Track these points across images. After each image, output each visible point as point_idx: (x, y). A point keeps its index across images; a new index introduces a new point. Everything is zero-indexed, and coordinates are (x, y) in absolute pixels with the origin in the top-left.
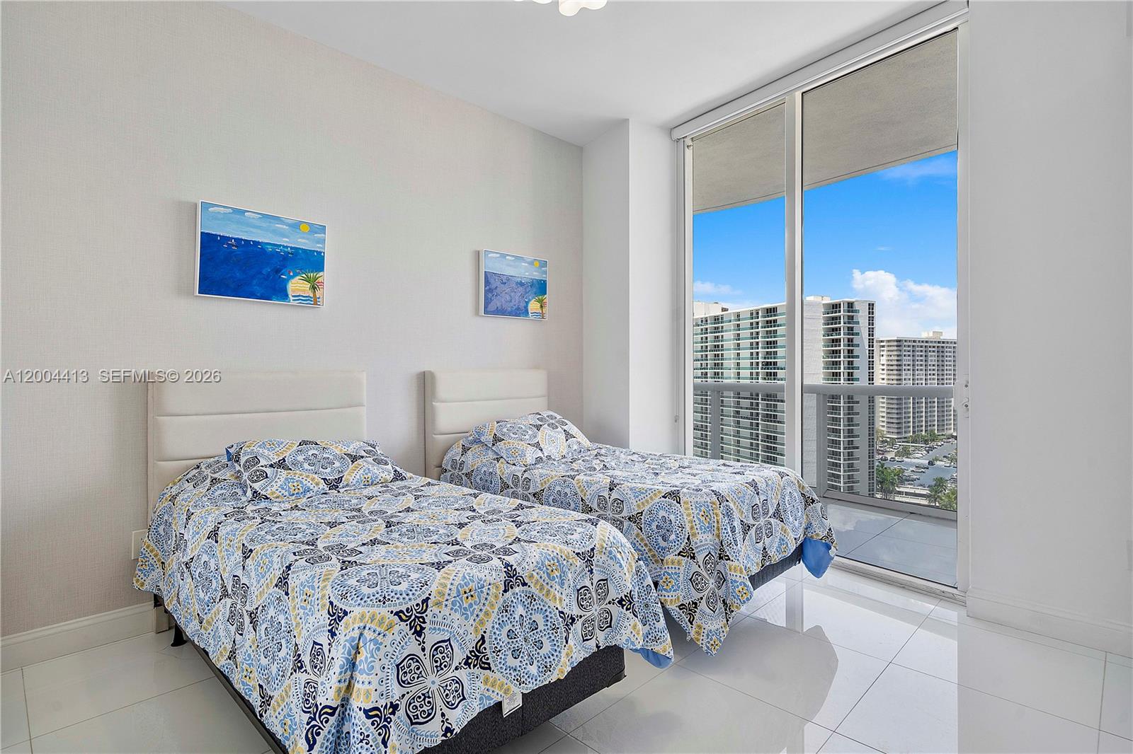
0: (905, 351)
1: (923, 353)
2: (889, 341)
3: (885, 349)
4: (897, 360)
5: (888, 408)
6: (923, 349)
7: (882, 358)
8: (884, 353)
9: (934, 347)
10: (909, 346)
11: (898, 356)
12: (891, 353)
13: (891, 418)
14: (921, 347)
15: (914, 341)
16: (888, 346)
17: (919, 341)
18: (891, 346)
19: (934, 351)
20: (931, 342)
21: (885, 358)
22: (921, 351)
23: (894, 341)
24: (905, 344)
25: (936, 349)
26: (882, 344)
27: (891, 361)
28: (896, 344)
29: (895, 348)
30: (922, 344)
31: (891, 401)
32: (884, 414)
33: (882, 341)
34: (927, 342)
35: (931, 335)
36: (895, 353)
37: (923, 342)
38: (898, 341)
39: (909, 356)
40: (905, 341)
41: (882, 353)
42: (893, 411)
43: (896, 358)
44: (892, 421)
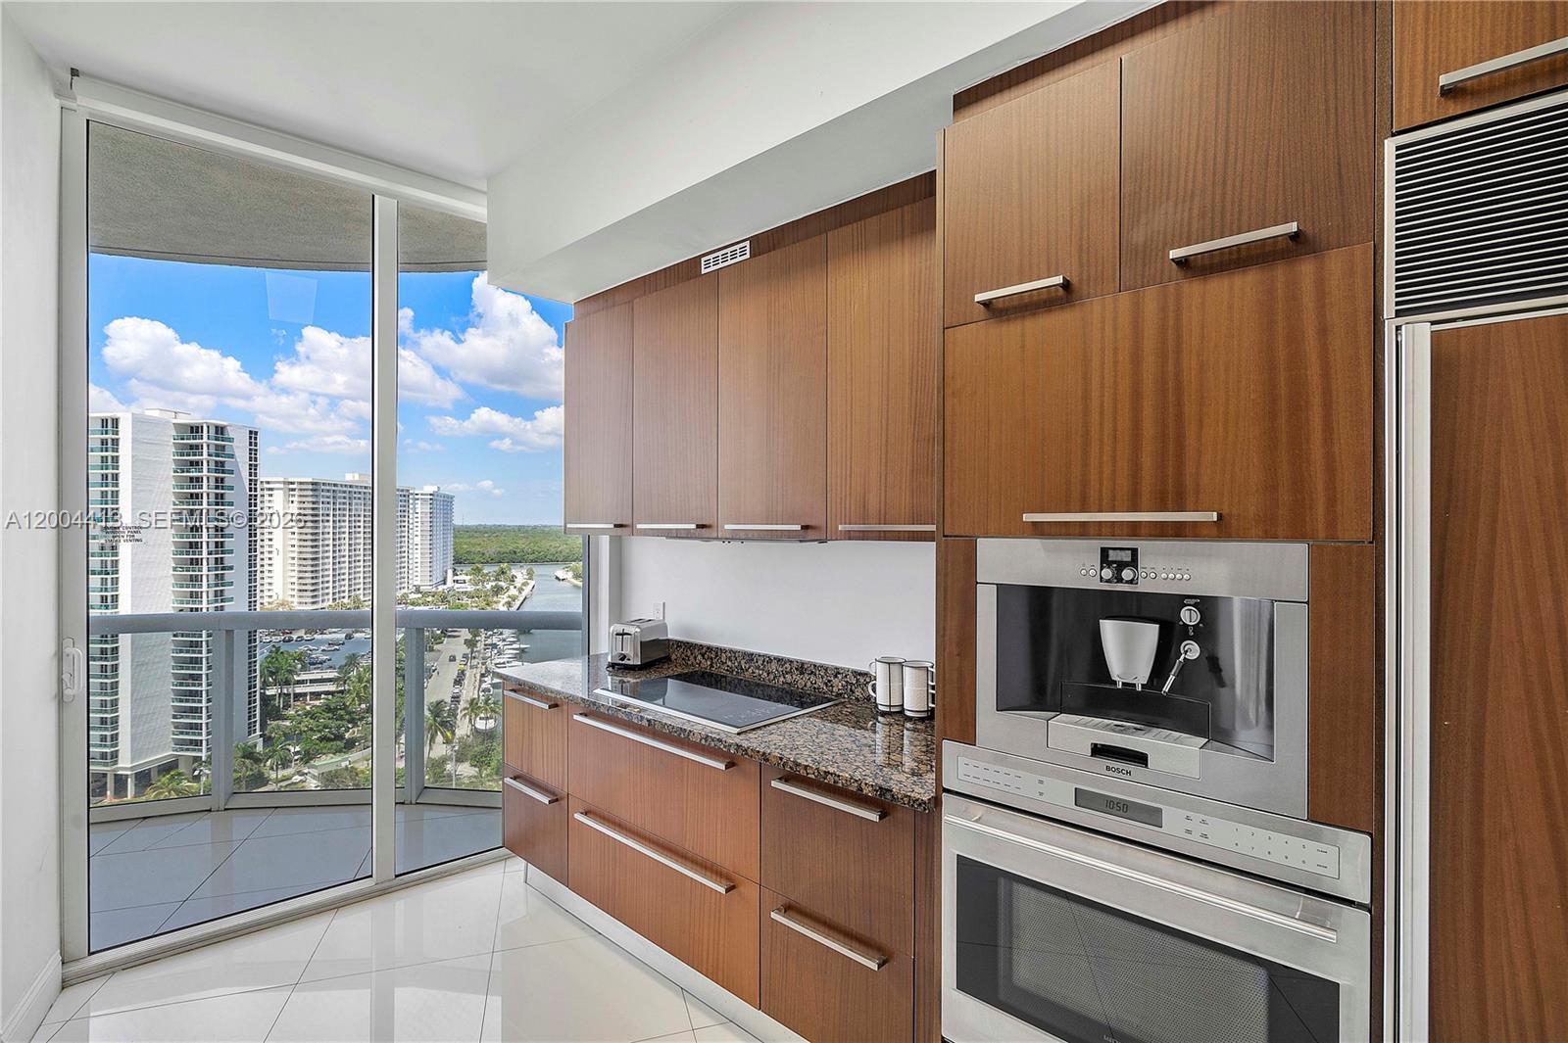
0: (323, 496)
1: (347, 501)
2: (301, 483)
3: (296, 493)
4: (313, 509)
5: (300, 572)
6: (347, 495)
7: (291, 505)
8: (296, 499)
9: (360, 493)
10: (328, 491)
11: (314, 503)
12: (304, 499)
13: (304, 584)
14: (344, 492)
15: (335, 485)
16: (301, 490)
17: (341, 486)
18: (304, 490)
19: (359, 499)
20: (357, 487)
21: (296, 504)
22: (345, 498)
23: (307, 483)
24: (323, 487)
25: (362, 496)
26: (291, 486)
27: (304, 509)
28: (310, 487)
29: (311, 493)
30: (345, 489)
31: (304, 562)
32: (295, 580)
33: (292, 483)
34: (351, 486)
35: (357, 477)
36: (310, 499)
37: (346, 486)
38: (313, 484)
39: (328, 503)
40: (324, 484)
41: (291, 499)
42: (307, 575)
43: (311, 506)
44: (304, 588)
